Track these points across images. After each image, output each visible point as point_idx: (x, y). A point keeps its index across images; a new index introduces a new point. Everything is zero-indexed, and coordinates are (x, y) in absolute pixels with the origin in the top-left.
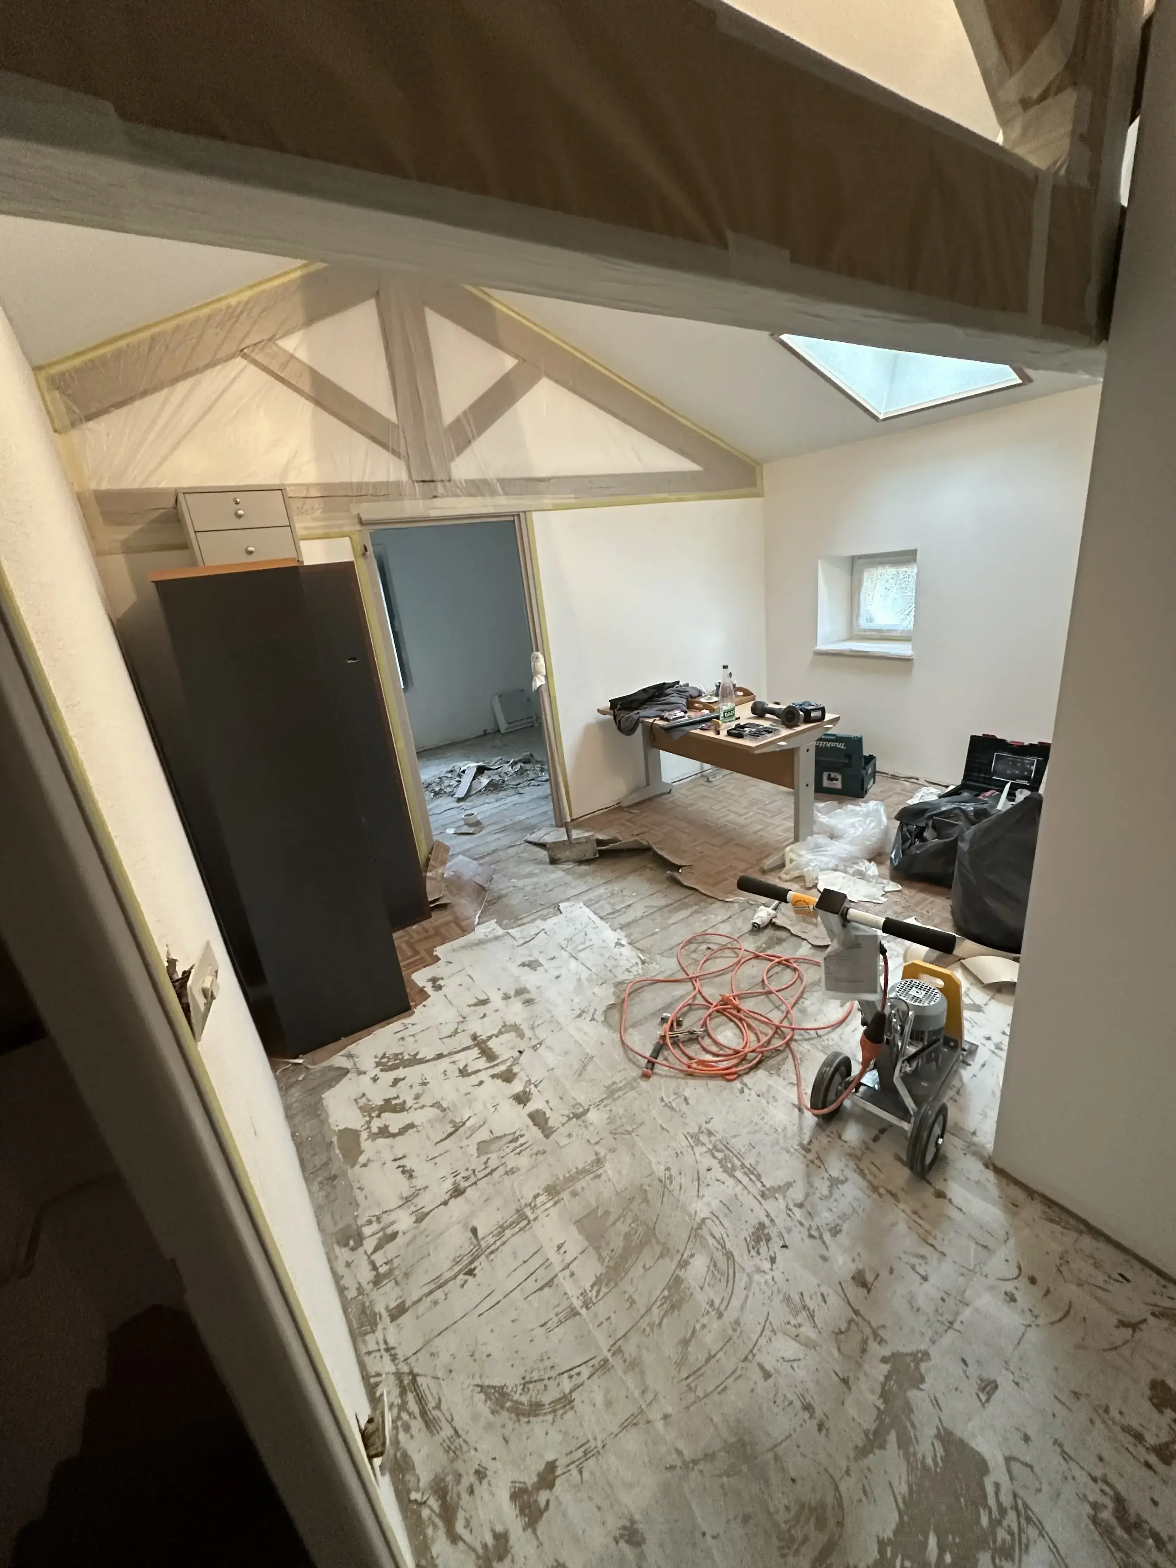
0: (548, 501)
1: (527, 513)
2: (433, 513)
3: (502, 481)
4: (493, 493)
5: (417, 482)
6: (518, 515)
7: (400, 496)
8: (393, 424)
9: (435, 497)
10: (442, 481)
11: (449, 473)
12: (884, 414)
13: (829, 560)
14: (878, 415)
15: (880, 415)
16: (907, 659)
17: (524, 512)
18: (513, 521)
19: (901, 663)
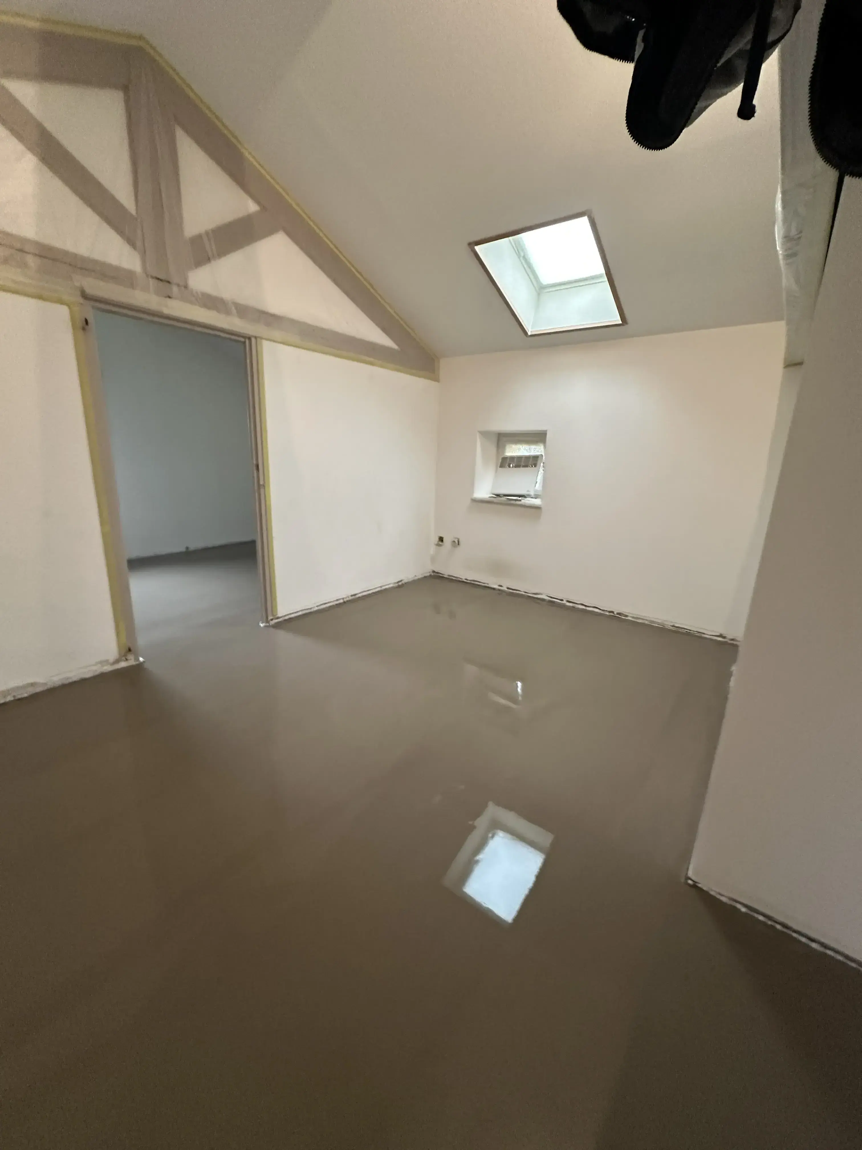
0: (277, 334)
1: (258, 339)
2: (166, 311)
3: (237, 305)
4: (228, 313)
5: (152, 277)
6: (250, 339)
7: (132, 286)
8: (131, 215)
9: (170, 297)
10: (178, 285)
11: (186, 280)
12: (531, 332)
13: (485, 434)
14: (527, 331)
15: (529, 331)
16: (538, 508)
17: (256, 338)
18: (244, 343)
19: (533, 510)
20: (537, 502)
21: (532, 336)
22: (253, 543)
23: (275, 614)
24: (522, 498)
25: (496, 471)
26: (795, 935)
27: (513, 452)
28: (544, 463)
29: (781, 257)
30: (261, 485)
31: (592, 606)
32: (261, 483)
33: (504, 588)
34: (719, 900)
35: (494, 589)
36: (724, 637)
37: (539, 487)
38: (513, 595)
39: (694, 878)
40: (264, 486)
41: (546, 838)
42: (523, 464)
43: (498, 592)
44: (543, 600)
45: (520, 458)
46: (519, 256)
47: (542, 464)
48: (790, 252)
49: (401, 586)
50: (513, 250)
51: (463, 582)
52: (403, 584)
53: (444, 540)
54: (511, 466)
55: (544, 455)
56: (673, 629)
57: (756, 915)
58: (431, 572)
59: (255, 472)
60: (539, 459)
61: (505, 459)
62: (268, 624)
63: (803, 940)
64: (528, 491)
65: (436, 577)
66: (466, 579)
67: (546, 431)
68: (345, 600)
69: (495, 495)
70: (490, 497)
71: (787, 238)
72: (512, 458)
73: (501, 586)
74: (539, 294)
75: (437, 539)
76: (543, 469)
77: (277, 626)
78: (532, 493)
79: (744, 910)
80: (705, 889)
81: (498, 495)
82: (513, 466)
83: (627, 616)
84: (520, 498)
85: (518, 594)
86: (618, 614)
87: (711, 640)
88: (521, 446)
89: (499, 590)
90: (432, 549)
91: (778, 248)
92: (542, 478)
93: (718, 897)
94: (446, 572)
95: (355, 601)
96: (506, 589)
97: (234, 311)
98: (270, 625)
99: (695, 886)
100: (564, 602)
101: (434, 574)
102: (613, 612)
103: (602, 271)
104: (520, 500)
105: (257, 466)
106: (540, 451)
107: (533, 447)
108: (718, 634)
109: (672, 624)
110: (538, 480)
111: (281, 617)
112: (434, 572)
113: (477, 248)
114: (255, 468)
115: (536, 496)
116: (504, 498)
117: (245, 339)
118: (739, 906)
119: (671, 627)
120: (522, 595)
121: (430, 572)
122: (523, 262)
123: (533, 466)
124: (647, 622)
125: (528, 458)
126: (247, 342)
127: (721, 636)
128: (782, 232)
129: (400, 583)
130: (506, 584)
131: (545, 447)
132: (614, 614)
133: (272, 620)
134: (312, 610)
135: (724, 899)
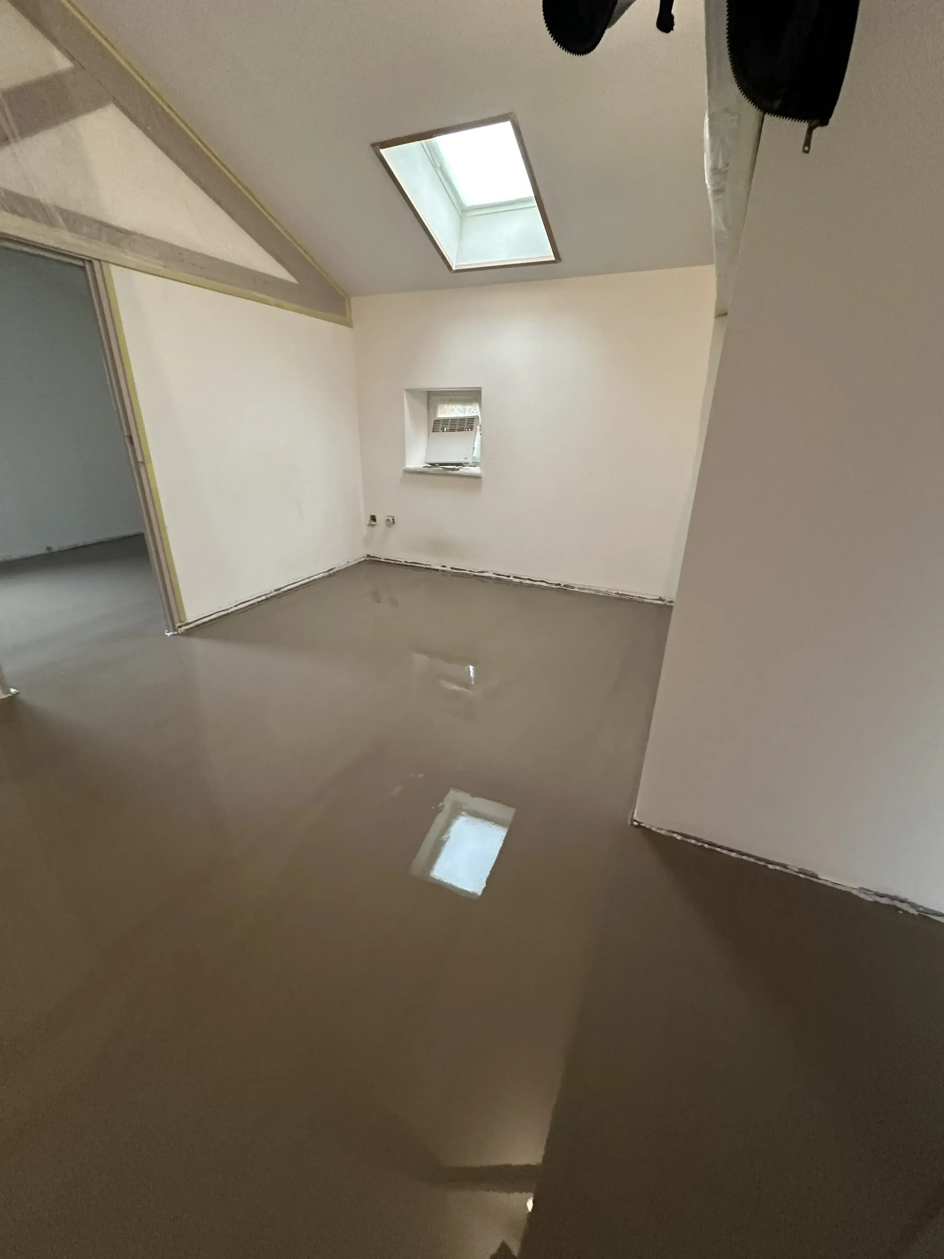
0: (129, 258)
1: (104, 264)
3: (63, 212)
4: (51, 222)
6: (90, 262)
12: (456, 266)
13: (411, 392)
14: (451, 265)
15: (453, 266)
16: (477, 477)
17: (99, 260)
18: (83, 268)
19: (473, 480)
20: (476, 470)
21: (458, 271)
22: (140, 537)
23: (182, 620)
24: (461, 467)
25: (429, 436)
26: (718, 849)
27: (446, 414)
28: (480, 426)
29: (710, 192)
30: (140, 462)
31: (538, 580)
32: (140, 459)
33: (448, 569)
34: (659, 834)
35: (437, 570)
36: (663, 600)
37: (477, 453)
38: (459, 575)
39: (638, 820)
40: (143, 463)
41: (508, 813)
42: (457, 427)
43: (442, 573)
44: (489, 578)
45: (454, 420)
46: (434, 166)
47: (478, 427)
48: (716, 188)
49: (332, 575)
50: (427, 156)
51: (403, 565)
52: (334, 573)
53: (377, 519)
54: (445, 429)
55: (480, 416)
56: (618, 596)
57: (689, 840)
58: (366, 557)
59: (129, 445)
60: (475, 421)
61: (437, 422)
62: (176, 633)
63: (725, 852)
64: (466, 458)
65: (372, 561)
66: (406, 562)
67: (481, 388)
68: (268, 596)
69: (430, 464)
70: (424, 467)
71: (715, 170)
72: (445, 421)
73: (444, 566)
74: (461, 218)
75: (369, 519)
76: (480, 433)
77: (188, 633)
78: (470, 461)
79: (679, 838)
80: (647, 827)
81: (433, 465)
82: (447, 430)
83: (573, 588)
84: (458, 467)
85: (463, 574)
86: (564, 586)
87: (651, 604)
88: (454, 407)
89: (442, 571)
90: (365, 530)
91: (707, 182)
92: (480, 443)
93: (658, 831)
94: (383, 554)
95: (279, 596)
96: (450, 570)
97: (60, 219)
98: (179, 632)
99: (639, 826)
100: (511, 578)
101: (370, 558)
102: (559, 585)
103: (531, 193)
104: (458, 470)
105: (130, 438)
106: (475, 412)
107: (468, 407)
108: (658, 598)
109: (616, 592)
110: (475, 446)
111: (192, 623)
112: (368, 556)
113: (383, 152)
114: (127, 439)
115: (475, 465)
116: (440, 468)
117: (84, 263)
118: (675, 835)
119: (616, 595)
120: (467, 574)
121: (364, 557)
122: (440, 173)
123: (470, 430)
124: (592, 592)
125: (462, 420)
126: (88, 266)
127: (660, 599)
128: (710, 163)
129: (331, 572)
130: (450, 564)
131: (480, 407)
132: (561, 587)
133: (180, 627)
134: (229, 611)
135: (663, 832)
